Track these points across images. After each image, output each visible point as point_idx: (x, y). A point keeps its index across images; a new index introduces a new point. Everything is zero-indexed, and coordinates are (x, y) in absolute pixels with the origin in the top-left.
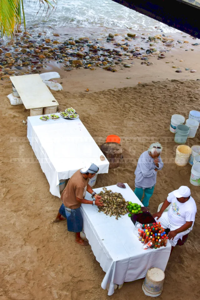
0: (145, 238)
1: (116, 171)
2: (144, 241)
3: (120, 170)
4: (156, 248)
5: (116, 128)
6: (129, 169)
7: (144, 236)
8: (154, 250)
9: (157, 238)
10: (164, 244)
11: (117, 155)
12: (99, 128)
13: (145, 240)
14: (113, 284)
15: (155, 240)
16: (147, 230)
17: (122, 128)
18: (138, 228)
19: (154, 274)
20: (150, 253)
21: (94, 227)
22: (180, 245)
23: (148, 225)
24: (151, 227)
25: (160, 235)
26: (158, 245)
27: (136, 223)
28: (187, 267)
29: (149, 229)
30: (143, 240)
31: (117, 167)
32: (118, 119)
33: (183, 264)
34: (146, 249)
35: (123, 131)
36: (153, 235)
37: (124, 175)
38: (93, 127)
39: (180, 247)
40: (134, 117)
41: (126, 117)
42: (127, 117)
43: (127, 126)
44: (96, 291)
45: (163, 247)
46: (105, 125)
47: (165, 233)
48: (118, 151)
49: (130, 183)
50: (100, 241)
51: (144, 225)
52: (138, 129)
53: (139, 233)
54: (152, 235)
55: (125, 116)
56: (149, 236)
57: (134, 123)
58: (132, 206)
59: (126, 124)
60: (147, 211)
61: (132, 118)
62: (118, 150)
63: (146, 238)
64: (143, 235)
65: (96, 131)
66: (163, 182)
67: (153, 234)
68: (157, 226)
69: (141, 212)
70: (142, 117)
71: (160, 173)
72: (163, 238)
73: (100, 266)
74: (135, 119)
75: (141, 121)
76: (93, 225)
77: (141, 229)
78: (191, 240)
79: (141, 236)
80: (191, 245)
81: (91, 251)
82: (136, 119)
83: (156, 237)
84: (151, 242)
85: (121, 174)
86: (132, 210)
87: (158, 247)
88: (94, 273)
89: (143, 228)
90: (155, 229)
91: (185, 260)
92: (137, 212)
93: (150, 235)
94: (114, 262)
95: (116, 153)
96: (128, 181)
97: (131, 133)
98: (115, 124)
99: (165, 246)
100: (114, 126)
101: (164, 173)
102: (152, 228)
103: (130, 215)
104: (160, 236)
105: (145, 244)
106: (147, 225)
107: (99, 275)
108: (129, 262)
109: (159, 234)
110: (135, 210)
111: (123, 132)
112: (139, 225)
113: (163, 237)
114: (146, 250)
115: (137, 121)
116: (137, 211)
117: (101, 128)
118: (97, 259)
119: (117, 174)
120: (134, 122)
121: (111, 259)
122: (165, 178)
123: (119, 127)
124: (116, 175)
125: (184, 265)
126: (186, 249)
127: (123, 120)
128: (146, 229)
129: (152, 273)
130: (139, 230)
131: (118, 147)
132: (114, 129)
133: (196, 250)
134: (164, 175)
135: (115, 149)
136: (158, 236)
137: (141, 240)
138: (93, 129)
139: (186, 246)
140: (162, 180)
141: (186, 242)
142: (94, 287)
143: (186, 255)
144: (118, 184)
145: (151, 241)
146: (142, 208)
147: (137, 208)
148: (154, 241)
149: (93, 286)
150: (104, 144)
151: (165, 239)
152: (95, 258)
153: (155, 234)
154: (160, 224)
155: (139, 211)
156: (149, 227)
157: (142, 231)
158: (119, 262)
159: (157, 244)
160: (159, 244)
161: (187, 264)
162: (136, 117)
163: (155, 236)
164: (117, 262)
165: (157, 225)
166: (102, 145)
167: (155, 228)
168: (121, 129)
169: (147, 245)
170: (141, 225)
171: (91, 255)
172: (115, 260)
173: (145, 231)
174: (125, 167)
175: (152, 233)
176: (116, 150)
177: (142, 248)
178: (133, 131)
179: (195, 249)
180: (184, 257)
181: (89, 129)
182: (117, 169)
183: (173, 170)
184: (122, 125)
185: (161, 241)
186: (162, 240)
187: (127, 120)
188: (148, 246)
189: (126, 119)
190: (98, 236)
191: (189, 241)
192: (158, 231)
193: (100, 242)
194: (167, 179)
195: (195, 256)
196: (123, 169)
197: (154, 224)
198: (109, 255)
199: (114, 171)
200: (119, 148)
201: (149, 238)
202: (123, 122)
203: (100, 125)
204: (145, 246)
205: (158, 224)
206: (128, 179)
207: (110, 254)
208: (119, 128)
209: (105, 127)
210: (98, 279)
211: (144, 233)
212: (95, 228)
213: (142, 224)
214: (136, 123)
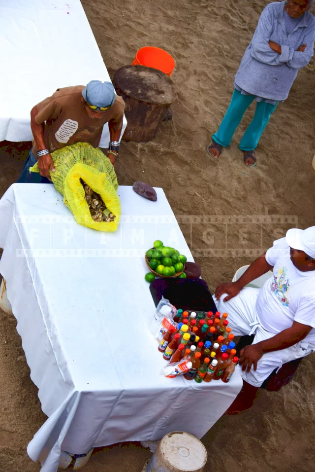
0: (175, 346)
1: (142, 150)
2: (171, 356)
3: (153, 151)
4: (199, 381)
5: (172, 33)
6: (180, 153)
7: (174, 340)
8: (193, 384)
9: (208, 355)
10: (223, 374)
11: (153, 107)
12: (125, 21)
13: (174, 352)
14: (59, 451)
15: (202, 359)
16: (185, 327)
17: (186, 36)
18: (163, 315)
19: (178, 449)
20: (180, 389)
21: (42, 286)
22: (270, 390)
23: (193, 314)
24: (198, 322)
25: (220, 347)
26: (206, 374)
27: (161, 302)
28: (274, 451)
29: (193, 324)
30: (169, 351)
31: (147, 141)
32: (183, 8)
33: (264, 440)
34: (172, 377)
35: (190, 45)
36: (201, 344)
37: (160, 168)
38: (107, 16)
39: (268, 393)
40: (229, 11)
41: (206, 7)
42: (209, 9)
43: (205, 33)
44: (11, 462)
45: (220, 383)
46: (142, 16)
47: (233, 344)
48: (159, 97)
49: (171, 193)
50: (50, 328)
51: (181, 311)
52: (233, 49)
53: (161, 331)
54: (196, 344)
55: (205, 5)
56: (189, 345)
57: (225, 28)
58: (160, 253)
59: (202, 28)
60: (200, 278)
61: (223, 12)
62: (162, 92)
63: (180, 347)
64: (171, 338)
65: (113, 28)
66: (267, 209)
67: (200, 340)
68: (217, 324)
69: (182, 276)
70: (252, 18)
71: (263, 184)
72: (224, 359)
73: (37, 396)
74: (232, 18)
75: (246, 27)
76: (43, 282)
77: (170, 321)
78: (301, 383)
79: (165, 339)
80: (298, 397)
81: (22, 353)
82: (235, 19)
83: (207, 351)
84: (190, 360)
85: (154, 163)
86: (157, 265)
87: (207, 378)
88: (15, 413)
89: (176, 319)
90: (208, 329)
91: (273, 432)
92: (171, 274)
93: (192, 341)
94: (77, 392)
95: (153, 99)
96: (170, 185)
97: (208, 55)
98: (169, 20)
99: (226, 381)
100: (167, 26)
101: (274, 186)
102: (202, 325)
103: (151, 277)
104: (218, 351)
105: (171, 362)
106: (190, 314)
107: (30, 421)
108: (115, 401)
109: (216, 345)
110: (166, 265)
111: (188, 47)
112: (168, 309)
113: (225, 355)
114: (170, 379)
115: (235, 25)
116: (172, 269)
117: (128, 23)
118: (33, 377)
119: (143, 161)
120: (225, 25)
121: (70, 384)
122: (274, 200)
123: (179, 30)
124: (140, 162)
125: (268, 445)
126: (282, 404)
127: (197, 13)
128: (186, 323)
129: (175, 445)
130: (165, 321)
131: (164, 86)
132: (164, 33)
133: (310, 413)
134: (274, 191)
135: (152, 89)
136: (212, 348)
137: (163, 351)
138: (105, 19)
139: (285, 395)
140: (263, 203)
141: (287, 385)
142: (8, 449)
143: (280, 419)
144: (139, 185)
145: (189, 357)
146: (187, 266)
147: (174, 263)
148: (199, 361)
149: (6, 446)
150: (127, 67)
151: (229, 361)
152: (29, 373)
153: (204, 343)
154: (227, 319)
155: (177, 272)
156: (194, 321)
157: (171, 326)
158: (89, 397)
159: (206, 370)
160: (210, 373)
161: (275, 443)
162: (233, 15)
163: (203, 348)
164: (84, 394)
165: (217, 320)
166: (120, 69)
167: (210, 325)
168: (184, 39)
169: (176, 367)
170: (175, 310)
171: (18, 363)
172: (80, 387)
173: (180, 328)
174: (169, 146)
175: (197, 338)
176: (154, 93)
177: (162, 373)
178: (217, 51)
179: (308, 408)
180: (273, 423)
181: (94, 16)
182: (147, 146)
183: (301, 184)
184: (190, 27)
185: (218, 365)
186: (222, 362)
187: (206, 15)
188: (180, 371)
189: (206, 11)
190: (48, 315)
191: (297, 384)
192: (214, 337)
193: (50, 331)
194: (278, 204)
195: (303, 429)
196: (162, 150)
197: (210, 316)
198: (66, 371)
199: (136, 148)
200: (164, 89)
201: (188, 351)
202: (196, 19)
203: (128, 13)
204: (172, 369)
205: (221, 316)
206: (172, 181)
207: (70, 368)
208: (180, 34)
209: (141, 21)
210: (25, 430)
211: (178, 332)
212: (46, 290)
213: (177, 308)
214: (230, 30)
